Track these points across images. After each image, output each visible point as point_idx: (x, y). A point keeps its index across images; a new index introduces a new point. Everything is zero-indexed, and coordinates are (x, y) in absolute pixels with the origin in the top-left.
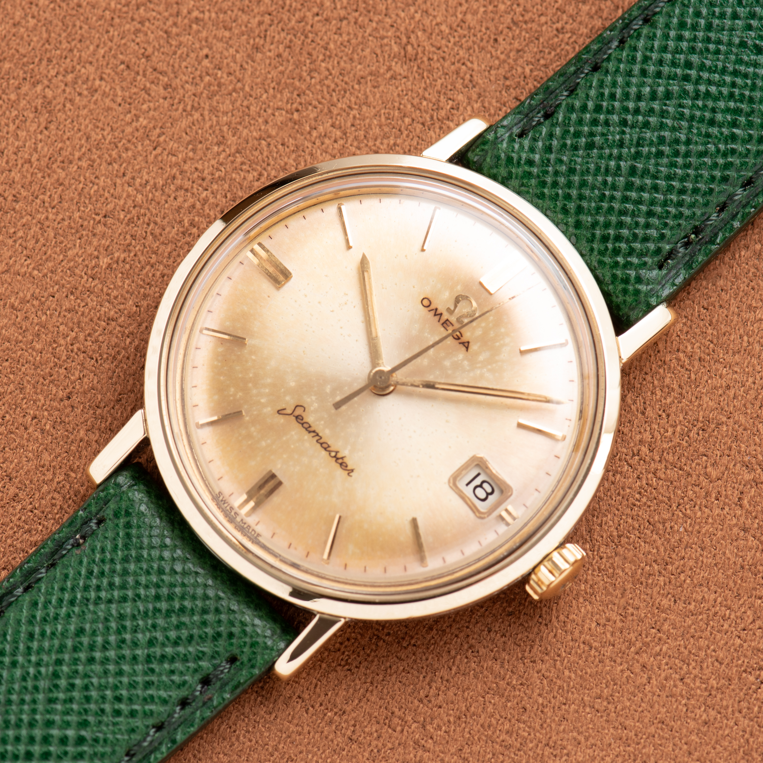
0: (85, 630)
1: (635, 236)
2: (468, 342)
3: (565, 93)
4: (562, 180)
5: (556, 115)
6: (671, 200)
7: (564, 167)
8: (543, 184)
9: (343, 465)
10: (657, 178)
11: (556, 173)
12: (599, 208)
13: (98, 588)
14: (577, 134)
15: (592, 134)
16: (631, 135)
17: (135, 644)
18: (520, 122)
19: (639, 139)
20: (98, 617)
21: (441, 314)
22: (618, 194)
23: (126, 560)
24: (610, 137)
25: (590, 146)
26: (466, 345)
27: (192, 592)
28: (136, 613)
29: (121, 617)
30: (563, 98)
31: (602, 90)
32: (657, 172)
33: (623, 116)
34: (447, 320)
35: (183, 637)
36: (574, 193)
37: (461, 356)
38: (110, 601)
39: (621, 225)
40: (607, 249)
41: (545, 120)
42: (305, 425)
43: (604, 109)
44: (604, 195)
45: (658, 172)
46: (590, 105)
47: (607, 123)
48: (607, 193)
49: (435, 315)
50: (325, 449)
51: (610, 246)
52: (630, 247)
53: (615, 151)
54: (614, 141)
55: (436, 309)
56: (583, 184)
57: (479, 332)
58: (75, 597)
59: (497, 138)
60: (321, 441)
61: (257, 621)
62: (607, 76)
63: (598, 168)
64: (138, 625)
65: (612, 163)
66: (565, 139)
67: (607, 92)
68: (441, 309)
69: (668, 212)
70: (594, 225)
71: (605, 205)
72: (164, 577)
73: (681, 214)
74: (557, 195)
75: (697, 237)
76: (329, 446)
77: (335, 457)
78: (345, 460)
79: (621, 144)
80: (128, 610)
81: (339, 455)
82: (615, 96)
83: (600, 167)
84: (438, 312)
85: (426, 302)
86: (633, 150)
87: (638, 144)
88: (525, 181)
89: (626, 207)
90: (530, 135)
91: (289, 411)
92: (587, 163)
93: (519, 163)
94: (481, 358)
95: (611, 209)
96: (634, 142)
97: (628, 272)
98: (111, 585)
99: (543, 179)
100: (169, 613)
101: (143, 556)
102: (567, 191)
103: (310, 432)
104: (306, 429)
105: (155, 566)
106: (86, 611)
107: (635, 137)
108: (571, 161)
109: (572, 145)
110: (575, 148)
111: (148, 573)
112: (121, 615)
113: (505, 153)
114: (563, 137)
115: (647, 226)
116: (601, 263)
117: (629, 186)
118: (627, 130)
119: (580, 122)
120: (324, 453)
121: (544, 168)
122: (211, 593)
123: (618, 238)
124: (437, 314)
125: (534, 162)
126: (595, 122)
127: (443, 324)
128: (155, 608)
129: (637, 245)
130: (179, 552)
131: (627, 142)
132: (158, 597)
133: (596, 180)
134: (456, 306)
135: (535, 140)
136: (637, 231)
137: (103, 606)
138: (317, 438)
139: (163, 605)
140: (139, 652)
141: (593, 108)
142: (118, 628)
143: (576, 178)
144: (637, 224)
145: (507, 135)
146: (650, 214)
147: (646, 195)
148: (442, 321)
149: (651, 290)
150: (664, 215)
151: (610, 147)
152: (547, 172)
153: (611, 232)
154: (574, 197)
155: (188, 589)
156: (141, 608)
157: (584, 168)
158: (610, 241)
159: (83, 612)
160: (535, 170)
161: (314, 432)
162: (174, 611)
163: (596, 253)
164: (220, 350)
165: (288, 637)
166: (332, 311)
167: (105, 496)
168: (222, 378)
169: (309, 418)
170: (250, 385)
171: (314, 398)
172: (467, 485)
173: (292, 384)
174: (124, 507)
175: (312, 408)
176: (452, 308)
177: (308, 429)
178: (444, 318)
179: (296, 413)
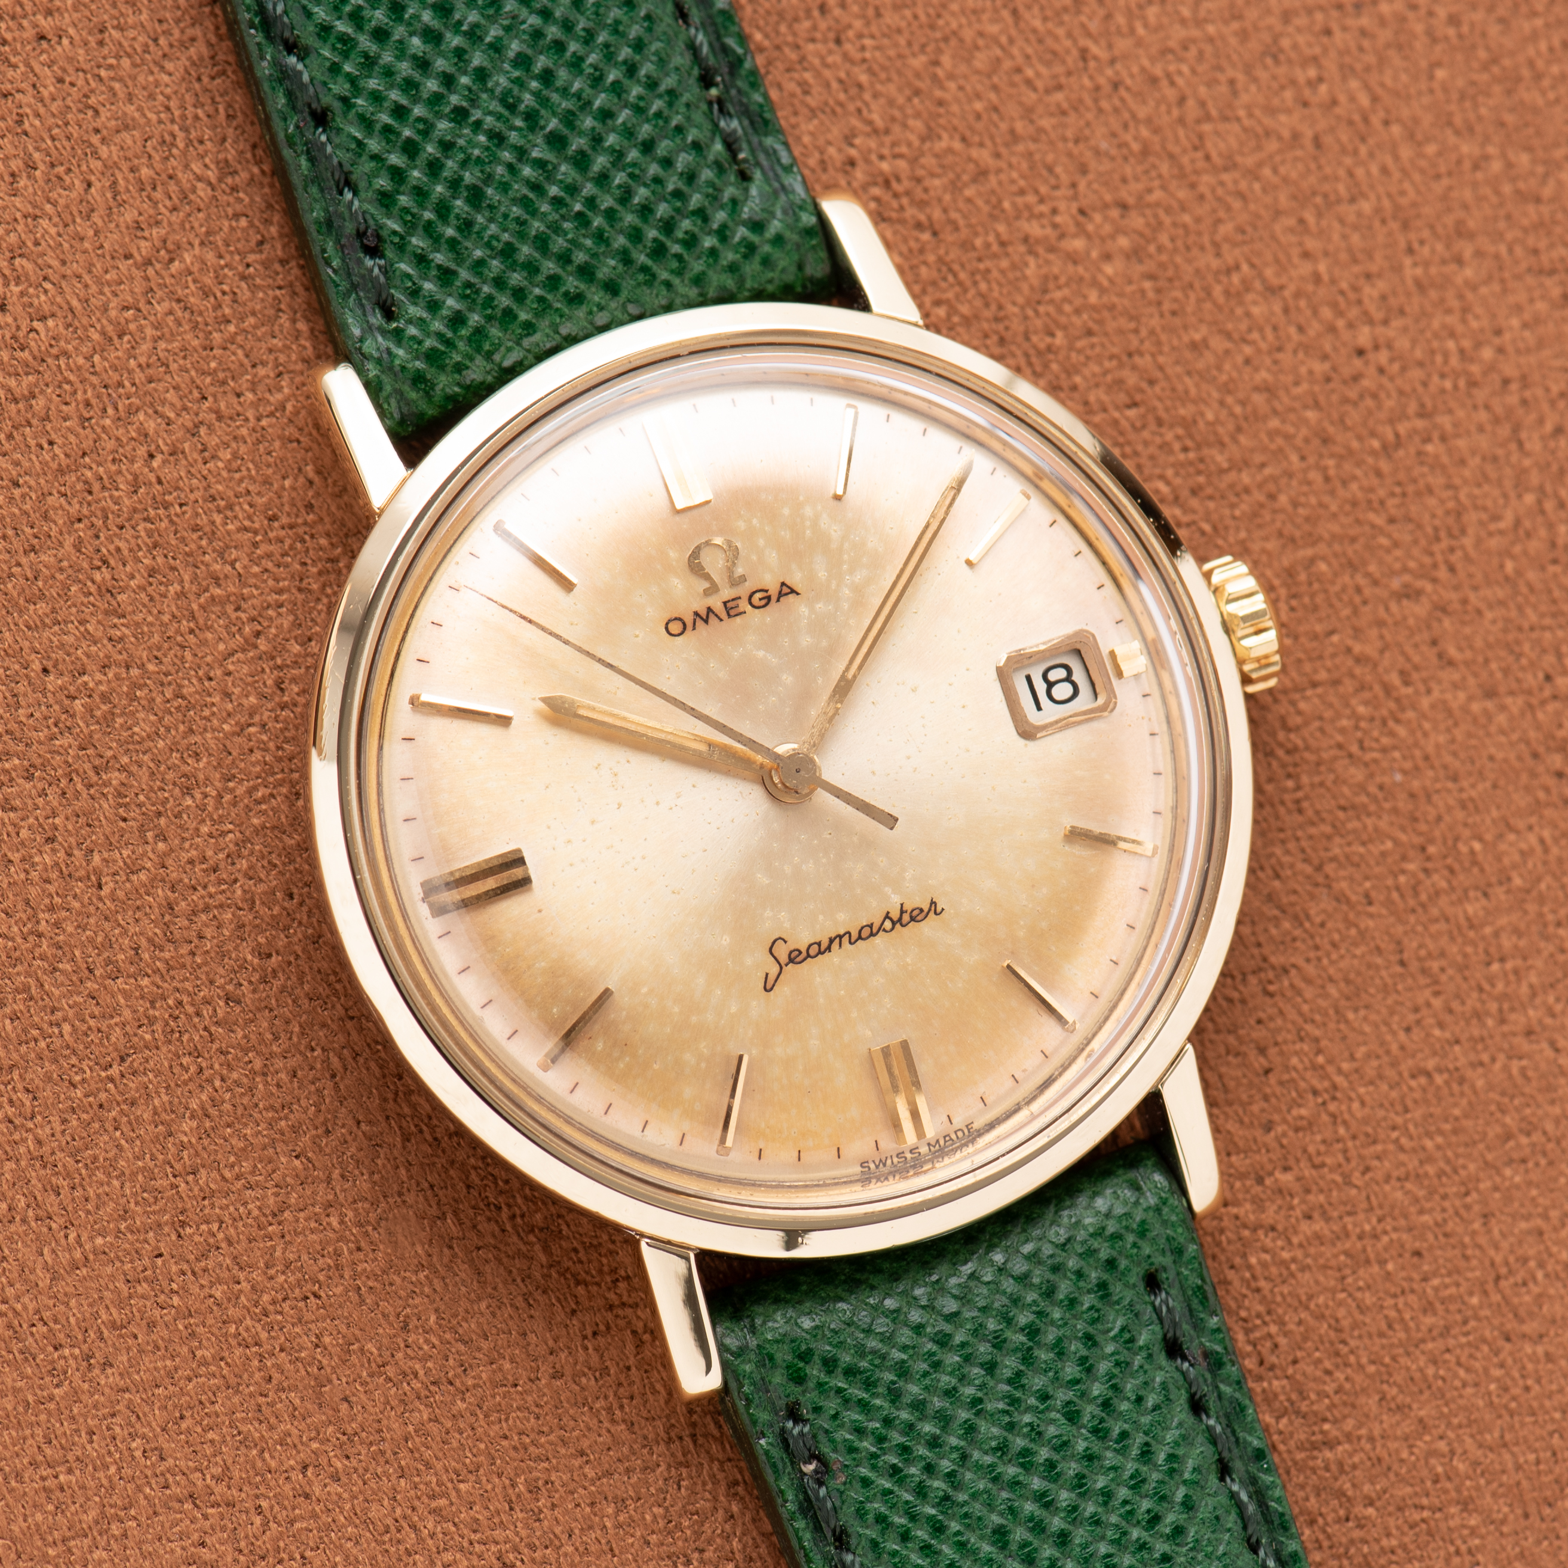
0: (1002, 1526)
1: (678, 194)
2: (783, 584)
3: (348, 195)
4: (516, 278)
5: (384, 233)
6: (640, 98)
7: (495, 262)
8: (509, 315)
9: (916, 916)
10: (589, 103)
11: (499, 283)
12: (600, 237)
13: (929, 1469)
14: (443, 210)
15: (455, 184)
16: (490, 113)
17: (1062, 1446)
18: (362, 306)
19: (503, 101)
20: (986, 1491)
21: (709, 610)
22: (589, 189)
23: (895, 1395)
24: (477, 152)
25: (475, 196)
26: (787, 590)
27: (1005, 1300)
28: (1007, 1419)
29: (1002, 1449)
30: (356, 203)
31: (378, 127)
32: (579, 98)
33: (447, 110)
34: (725, 603)
35: (1084, 1352)
36: (550, 266)
37: (804, 610)
38: (964, 1457)
39: (645, 210)
40: (679, 257)
41: (382, 256)
42: (812, 952)
43: (417, 138)
44: (580, 214)
45: (578, 96)
46: (395, 159)
47: (447, 146)
48: (578, 207)
49: (706, 621)
50: (872, 935)
51: (676, 248)
52: (694, 213)
53: (507, 155)
54: (487, 149)
55: (696, 614)
56: (542, 243)
57: (772, 557)
58: (931, 1519)
59: (379, 361)
60: (854, 935)
61: (1101, 1205)
62: (354, 105)
63: (525, 202)
64: (1030, 1424)
65: (527, 171)
66: (441, 236)
67: (385, 118)
69: (659, 114)
70: (626, 259)
71: (597, 221)
72: (958, 1339)
73: (671, 92)
74: (541, 299)
75: (716, 85)
76: (871, 926)
77: (894, 923)
78: (908, 907)
79: (498, 138)
80: (995, 1431)
81: (895, 915)
82: (403, 107)
83: (525, 197)
84: (704, 614)
85: (675, 627)
86: (519, 123)
87: (512, 108)
88: (487, 347)
89: (619, 186)
90: (398, 295)
91: (776, 969)
92: (506, 216)
93: (448, 343)
94: (822, 574)
95: (610, 215)
96: (506, 113)
97: (737, 239)
98: (934, 1443)
99: (498, 313)
100: (1028, 1358)
101: (903, 1361)
102: (540, 278)
103: (829, 949)
104: (820, 953)
105: (930, 1346)
106: (965, 1509)
107: (495, 106)
108: (488, 245)
109: (459, 229)
110: (466, 226)
111: (937, 1365)
112: (998, 1449)
113: (417, 358)
114: (435, 238)
115: (667, 163)
116: (698, 280)
117: (581, 161)
118: (476, 114)
119: (420, 193)
120: (879, 940)
121: (480, 301)
122: (1019, 1267)
123: (668, 226)
124: (705, 617)
125: (459, 312)
126: (434, 168)
127: (729, 616)
128: (1010, 1382)
129: (696, 200)
130: (918, 1292)
131: (499, 126)
132: (991, 1367)
133: (544, 214)
134: (707, 577)
135: (414, 293)
136: (670, 187)
137: (969, 1476)
138: (846, 939)
139: (1010, 1364)
140: (1081, 1446)
141: (405, 158)
142: (1022, 1465)
143: (525, 250)
144: (657, 180)
145: (380, 339)
146: (648, 147)
147: (611, 139)
148: (723, 614)
149: (785, 212)
150: (661, 122)
151: (495, 160)
152: (490, 298)
153: (652, 233)
154: (559, 271)
155: (996, 1305)
156: (1001, 1406)
157: (513, 226)
158: (669, 244)
159: (966, 1515)
160: (475, 319)
161: (831, 941)
162: (1030, 1349)
163: (676, 281)
164: (600, 1046)
165: (1149, 1163)
166: (620, 806)
167: (754, 1384)
168: (656, 1067)
169: (802, 939)
170: (694, 1019)
171: (768, 913)
172: (1039, 708)
173: (726, 940)
174: (789, 1358)
175: (787, 925)
176: (707, 585)
177: (821, 949)
178: (718, 607)
179: (783, 958)
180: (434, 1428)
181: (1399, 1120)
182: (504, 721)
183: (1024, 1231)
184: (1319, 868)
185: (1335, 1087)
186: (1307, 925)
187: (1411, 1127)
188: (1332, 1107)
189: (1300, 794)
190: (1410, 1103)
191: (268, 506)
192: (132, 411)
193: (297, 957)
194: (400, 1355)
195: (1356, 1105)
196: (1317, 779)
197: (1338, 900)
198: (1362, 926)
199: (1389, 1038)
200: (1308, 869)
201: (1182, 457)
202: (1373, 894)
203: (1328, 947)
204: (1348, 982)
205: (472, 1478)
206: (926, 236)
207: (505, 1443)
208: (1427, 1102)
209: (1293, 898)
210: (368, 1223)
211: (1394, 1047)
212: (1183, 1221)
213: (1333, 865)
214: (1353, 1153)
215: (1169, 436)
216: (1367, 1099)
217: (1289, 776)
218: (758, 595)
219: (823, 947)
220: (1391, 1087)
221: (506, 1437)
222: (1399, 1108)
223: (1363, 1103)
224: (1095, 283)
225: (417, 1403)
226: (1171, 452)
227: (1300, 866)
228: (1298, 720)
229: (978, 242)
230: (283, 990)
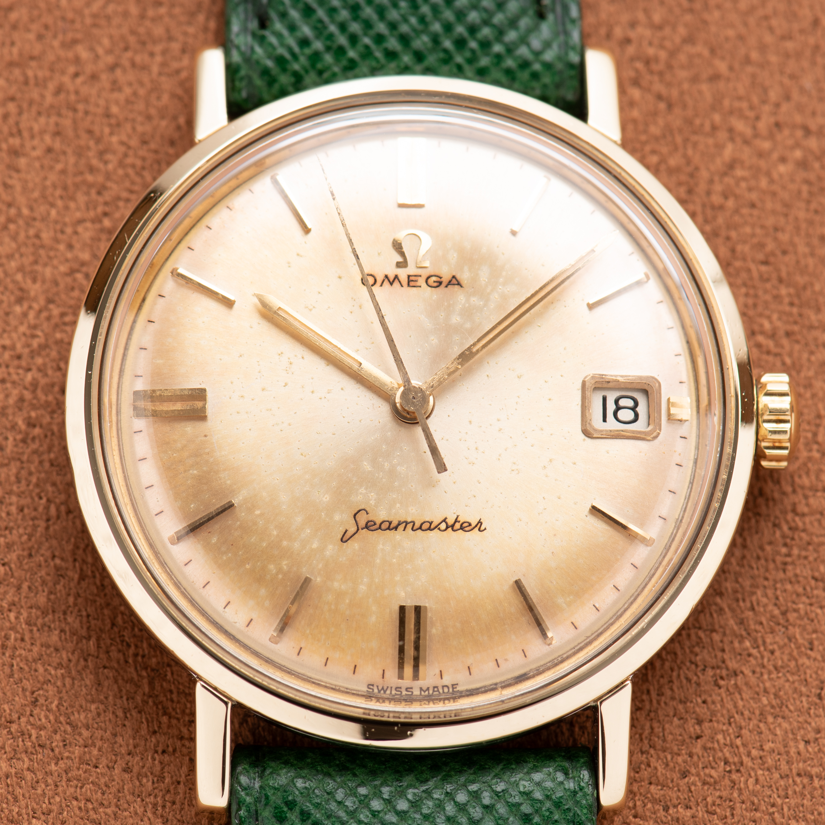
1: (488, 10)
2: (453, 277)
4: (355, 27)
7: (344, 12)
8: (342, 50)
9: (465, 527)
11: (343, 27)
12: (423, 19)
18: (246, 14)
21: (396, 277)
26: (455, 282)
34: (409, 276)
36: (381, 28)
37: (462, 299)
39: (461, 13)
40: (474, 52)
42: (383, 526)
49: (391, 284)
50: (429, 529)
51: (473, 45)
52: (495, 26)
55: (386, 277)
56: (381, 11)
57: (453, 257)
59: (244, 52)
60: (417, 525)
61: (537, 777)
68: (392, 271)
70: (436, 40)
71: (425, 9)
74: (367, 47)
76: (431, 523)
77: (447, 527)
78: (461, 519)
81: (450, 521)
84: (391, 278)
85: (369, 281)
88: (319, 67)
90: (273, 15)
91: (353, 529)
93: (294, 55)
94: (483, 279)
97: (518, 54)
99: (335, 47)
102: (372, 33)
103: (396, 528)
104: (389, 528)
113: (269, 58)
120: (433, 535)
121: (325, 34)
122: (462, 797)
123: (473, 29)
124: (392, 280)
125: (308, 37)
127: (409, 285)
129: (499, 18)
130: (385, 789)
134: (403, 255)
135: (283, 15)
138: (410, 526)
143: (368, 12)
145: (249, 39)
148: (405, 283)
149: (560, 47)
152: (333, 35)
153: (460, 30)
154: (387, 32)
158: (470, 40)
160: (317, 45)
161: (400, 523)
164: (214, 540)
165: (582, 760)
166: (286, 385)
167: (249, 811)
168: (248, 566)
169: (381, 515)
170: (285, 543)
171: (363, 490)
172: (605, 420)
173: (326, 498)
174: (279, 802)
175: (372, 502)
176: (400, 259)
177: (391, 527)
178: (403, 278)
179: (362, 523)
180: (29, 776)
181: (779, 801)
182: (228, 303)
183: (474, 773)
184: (784, 613)
185: (742, 764)
186: (762, 648)
187: (786, 809)
188: (734, 776)
189: (789, 559)
190: (790, 792)
191: (143, 134)
192: (75, 42)
193: (53, 434)
194: (23, 720)
195: (751, 781)
196: (804, 553)
197: (790, 640)
198: (800, 662)
199: (792, 744)
200: (776, 612)
201: (787, 308)
202: (816, 643)
203: (771, 668)
204: (776, 696)
205: (43, 817)
206: (662, 106)
207: (75, 803)
208: (803, 795)
209: (759, 628)
210: (35, 625)
211: (793, 751)
212: (590, 806)
213: (795, 615)
214: (738, 811)
215: (784, 291)
216: (761, 779)
217: (785, 545)
218: (434, 279)
219: (392, 526)
220: (782, 777)
221: (76, 799)
222: (782, 793)
223: (757, 781)
224: (768, 174)
225: (23, 756)
226: (781, 303)
227: (771, 607)
228: (806, 510)
229: (698, 122)
230: (35, 452)
